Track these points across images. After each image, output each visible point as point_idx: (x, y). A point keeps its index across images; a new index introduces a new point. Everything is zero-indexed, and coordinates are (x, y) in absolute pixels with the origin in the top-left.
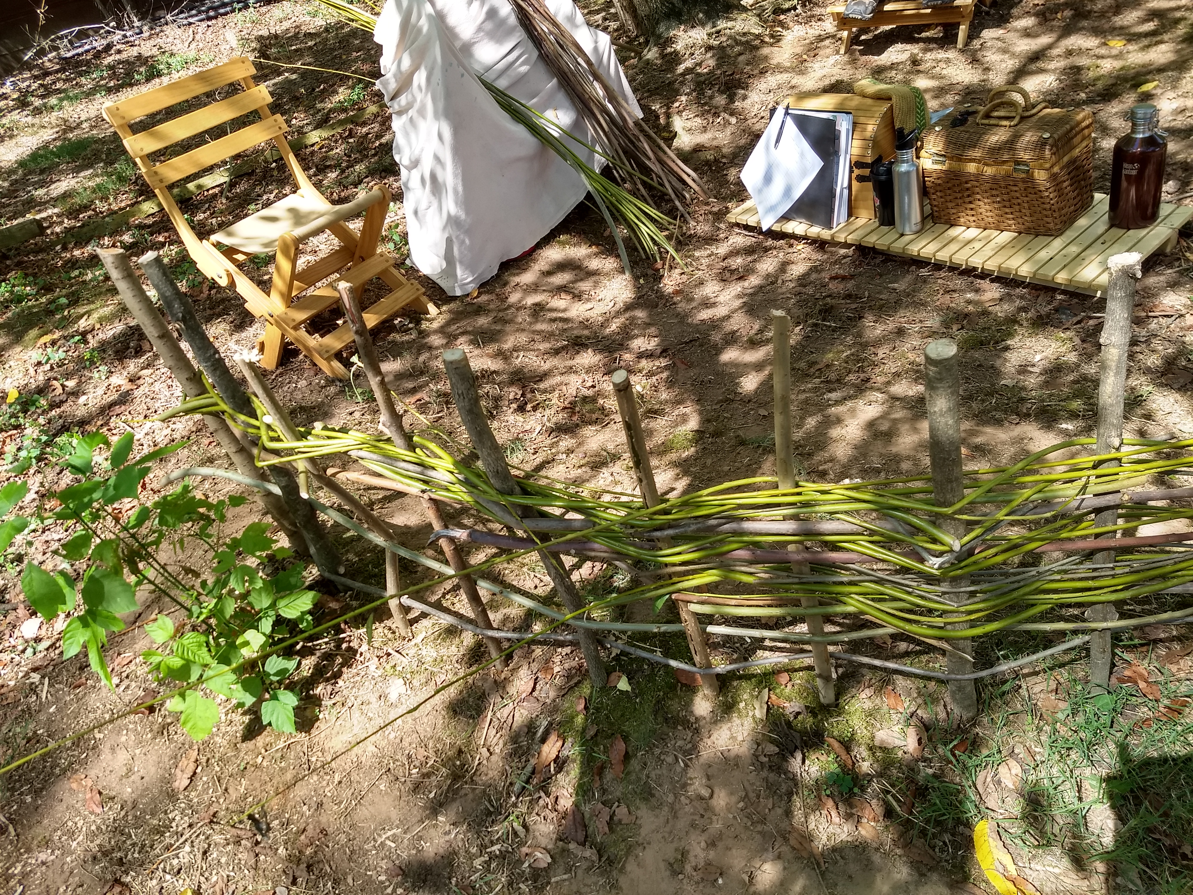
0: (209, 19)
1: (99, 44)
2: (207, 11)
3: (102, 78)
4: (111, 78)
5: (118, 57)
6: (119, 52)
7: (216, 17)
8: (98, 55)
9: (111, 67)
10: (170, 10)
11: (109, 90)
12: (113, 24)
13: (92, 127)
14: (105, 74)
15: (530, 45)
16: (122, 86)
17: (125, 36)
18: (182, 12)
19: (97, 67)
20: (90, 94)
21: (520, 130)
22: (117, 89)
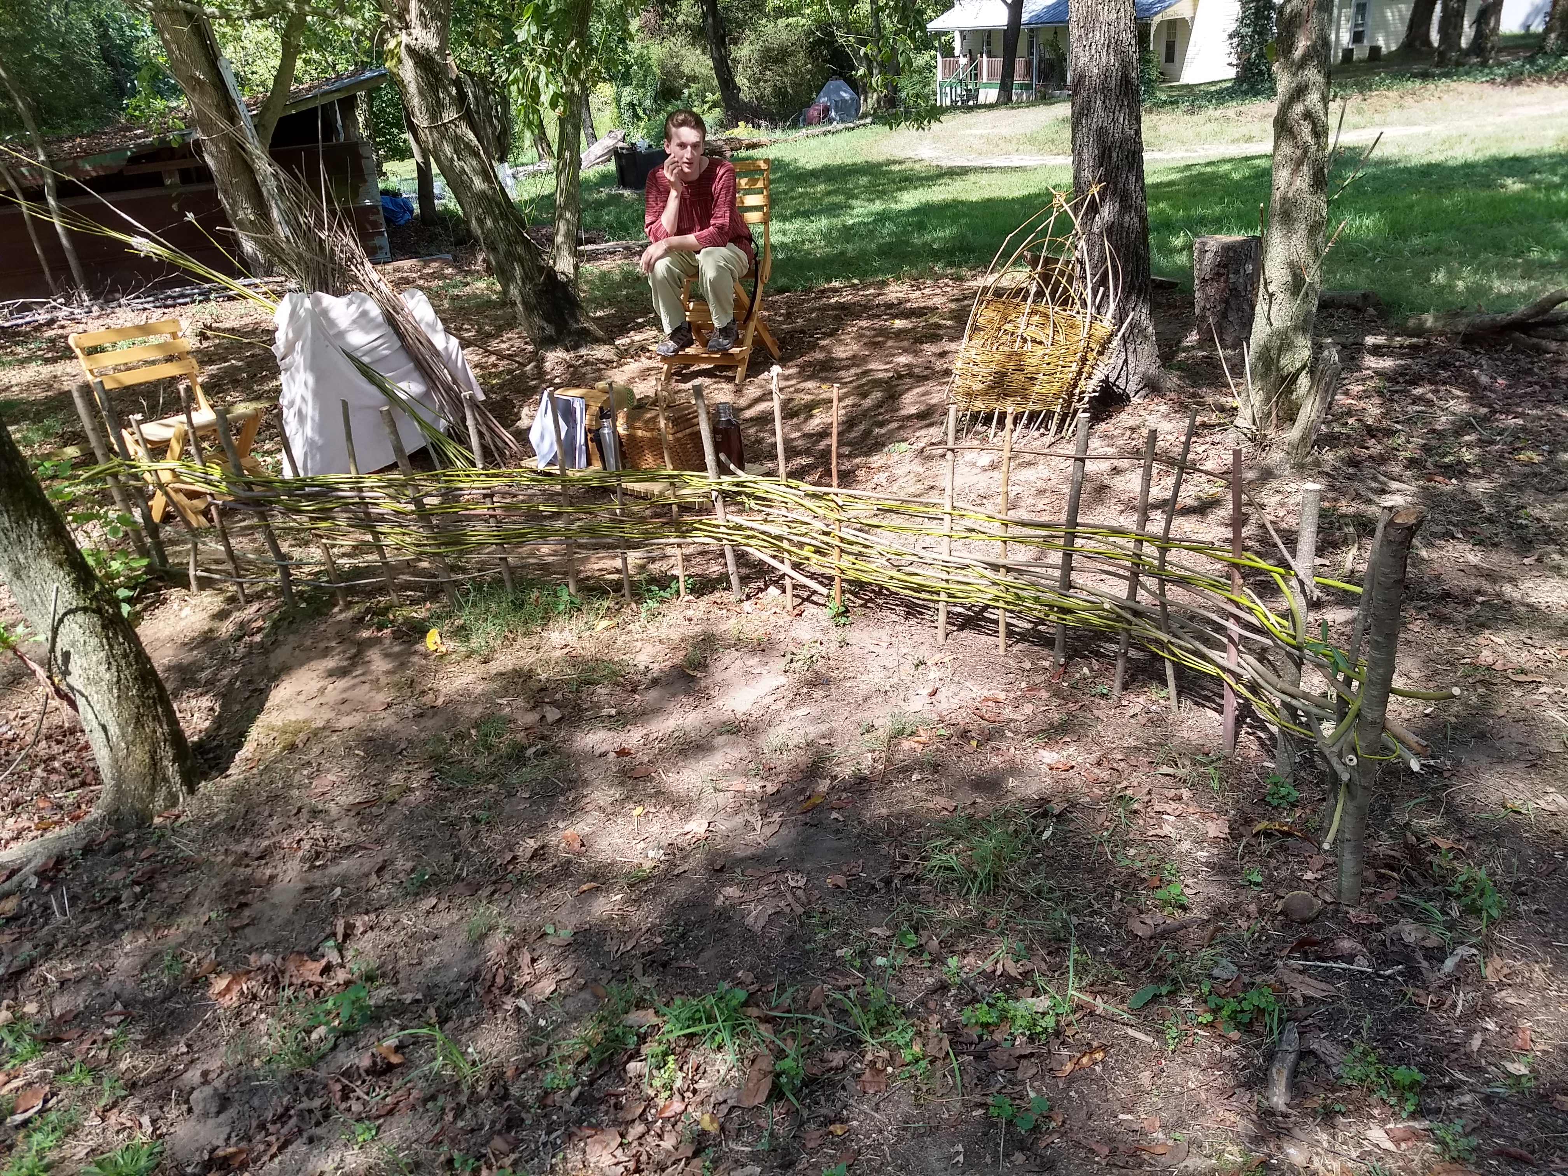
0: (167, 307)
1: (42, 316)
2: (166, 299)
3: (40, 349)
4: (49, 350)
5: (60, 331)
6: (63, 327)
7: (174, 306)
8: (38, 328)
9: (52, 341)
10: (125, 293)
11: (47, 361)
12: (62, 300)
13: (21, 391)
14: (44, 346)
15: (395, 337)
16: (61, 358)
17: (72, 313)
18: (138, 297)
19: (36, 339)
20: (23, 362)
21: (373, 389)
22: (54, 360)
